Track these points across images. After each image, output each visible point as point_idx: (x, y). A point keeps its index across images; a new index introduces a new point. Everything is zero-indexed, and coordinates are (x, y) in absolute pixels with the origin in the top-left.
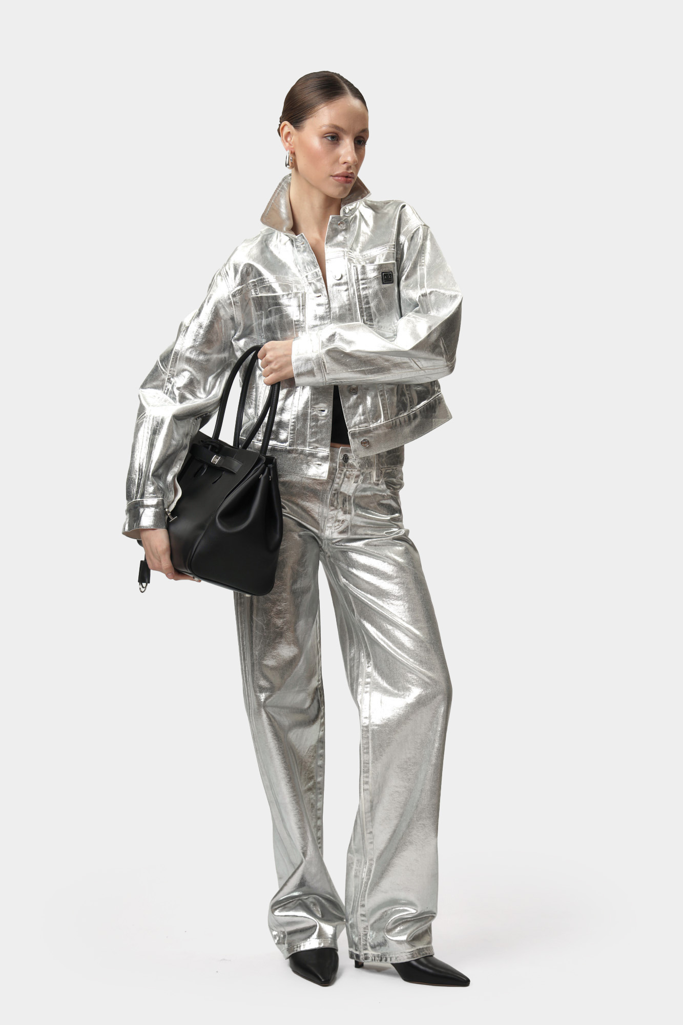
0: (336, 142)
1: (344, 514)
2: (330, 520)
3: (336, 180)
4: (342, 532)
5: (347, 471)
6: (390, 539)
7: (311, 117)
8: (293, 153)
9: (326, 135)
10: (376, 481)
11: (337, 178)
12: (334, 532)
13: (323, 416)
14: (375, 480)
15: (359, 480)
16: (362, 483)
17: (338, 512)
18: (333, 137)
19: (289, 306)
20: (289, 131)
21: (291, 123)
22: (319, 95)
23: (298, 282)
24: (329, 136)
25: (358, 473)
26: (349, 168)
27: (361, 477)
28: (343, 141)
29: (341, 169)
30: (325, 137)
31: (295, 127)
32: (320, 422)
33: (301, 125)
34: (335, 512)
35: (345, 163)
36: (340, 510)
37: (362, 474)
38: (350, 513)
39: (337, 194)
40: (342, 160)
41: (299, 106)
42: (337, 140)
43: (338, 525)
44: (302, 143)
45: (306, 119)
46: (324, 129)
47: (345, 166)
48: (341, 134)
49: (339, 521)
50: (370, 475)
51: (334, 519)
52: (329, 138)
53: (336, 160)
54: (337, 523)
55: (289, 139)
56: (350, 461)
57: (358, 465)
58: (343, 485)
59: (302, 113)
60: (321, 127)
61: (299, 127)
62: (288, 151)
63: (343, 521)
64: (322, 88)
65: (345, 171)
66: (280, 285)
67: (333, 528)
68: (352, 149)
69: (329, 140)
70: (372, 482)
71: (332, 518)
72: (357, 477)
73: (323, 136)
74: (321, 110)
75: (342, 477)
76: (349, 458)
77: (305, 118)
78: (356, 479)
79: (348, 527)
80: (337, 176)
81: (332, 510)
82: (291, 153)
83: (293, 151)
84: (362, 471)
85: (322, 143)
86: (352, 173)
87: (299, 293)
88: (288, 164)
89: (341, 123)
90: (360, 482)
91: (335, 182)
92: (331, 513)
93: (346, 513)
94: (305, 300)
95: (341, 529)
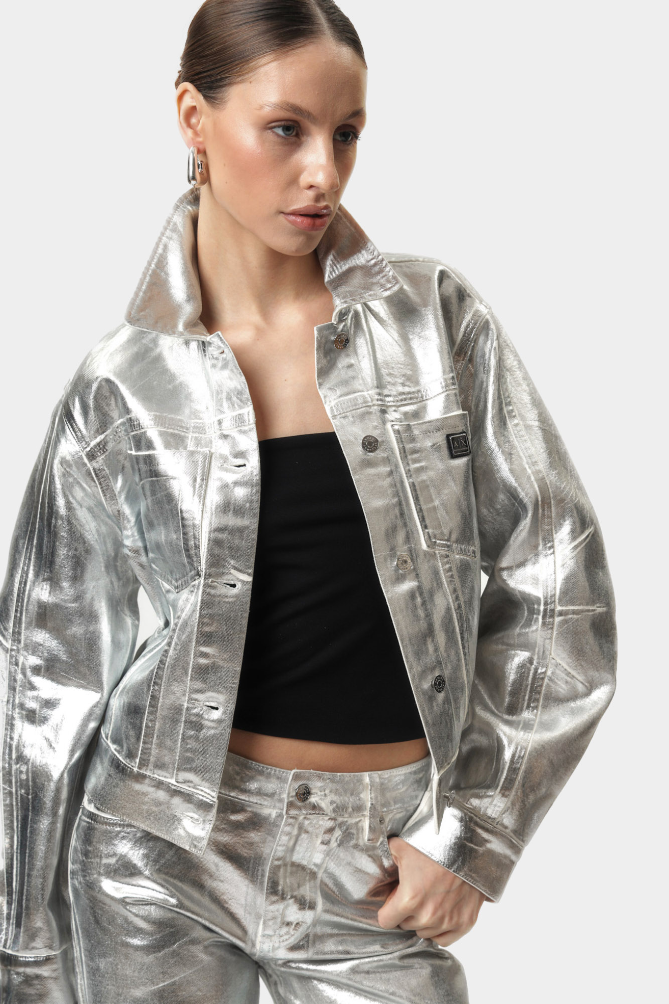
0: (294, 139)
1: (300, 909)
2: (270, 923)
3: (290, 222)
4: (294, 948)
5: (305, 818)
6: (394, 958)
7: (242, 82)
8: (202, 152)
9: (273, 124)
10: (369, 840)
11: (292, 218)
12: (279, 947)
13: (213, 721)
14: (366, 838)
15: (333, 839)
16: (339, 845)
17: (286, 907)
18: (287, 129)
19: (175, 479)
20: (194, 104)
21: (199, 88)
22: (259, 35)
23: (201, 429)
24: (279, 126)
25: (330, 824)
26: (319, 197)
27: (338, 833)
28: (309, 139)
29: (303, 200)
30: (271, 128)
31: (206, 97)
32: (204, 731)
33: (219, 95)
34: (280, 906)
35: (311, 187)
36: (291, 901)
37: (340, 825)
38: (312, 907)
39: (294, 249)
40: (305, 179)
41: (216, 53)
42: (297, 135)
43: (287, 933)
44: (220, 134)
45: (230, 84)
46: (268, 112)
47: (311, 194)
48: (306, 123)
49: (288, 924)
50: (358, 830)
51: (279, 920)
52: (280, 131)
53: (293, 181)
54: (285, 930)
55: (193, 120)
56: (313, 799)
57: (331, 808)
58: (297, 848)
59: (221, 69)
60: (261, 107)
61: (214, 98)
62: (192, 148)
63: (298, 924)
64: (268, 18)
65: (311, 203)
66: (162, 434)
67: (276, 939)
68: (328, 158)
69: (278, 135)
70: (361, 843)
71: (274, 918)
72: (330, 830)
73: (268, 126)
74: (262, 70)
75: (295, 832)
76: (313, 791)
77: (227, 81)
78: (327, 837)
79: (307, 936)
80: (294, 213)
81: (274, 903)
82: (199, 152)
83: (201, 147)
84: (340, 819)
85: (262, 141)
86: (326, 207)
87: (198, 452)
88: (194, 178)
89: (306, 100)
90: (334, 844)
91: (289, 225)
92: (272, 908)
93: (304, 909)
94: (209, 469)
95: (292, 941)
